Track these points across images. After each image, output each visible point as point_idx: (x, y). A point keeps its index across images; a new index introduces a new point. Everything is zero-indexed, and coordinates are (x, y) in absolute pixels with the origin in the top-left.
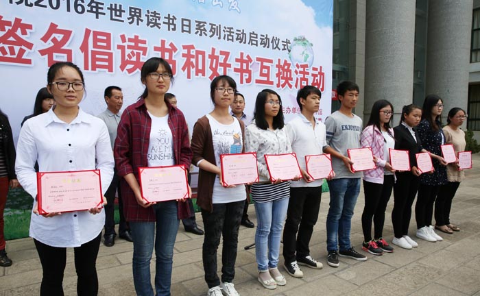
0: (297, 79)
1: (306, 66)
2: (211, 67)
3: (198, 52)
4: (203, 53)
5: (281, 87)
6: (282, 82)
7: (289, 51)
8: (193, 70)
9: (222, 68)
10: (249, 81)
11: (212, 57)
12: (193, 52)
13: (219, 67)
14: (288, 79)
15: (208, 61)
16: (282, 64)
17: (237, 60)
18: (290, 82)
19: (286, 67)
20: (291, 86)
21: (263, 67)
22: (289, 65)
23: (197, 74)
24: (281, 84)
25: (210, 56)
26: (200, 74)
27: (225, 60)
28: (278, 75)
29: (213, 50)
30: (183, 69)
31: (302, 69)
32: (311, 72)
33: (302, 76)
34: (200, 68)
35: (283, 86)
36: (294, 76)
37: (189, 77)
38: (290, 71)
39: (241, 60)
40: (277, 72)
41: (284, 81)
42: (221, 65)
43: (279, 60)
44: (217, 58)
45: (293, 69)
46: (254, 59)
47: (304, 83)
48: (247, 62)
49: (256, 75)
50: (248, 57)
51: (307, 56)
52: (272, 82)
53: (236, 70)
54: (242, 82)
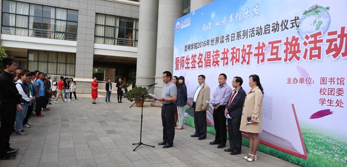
0: (306, 50)
1: (320, 34)
2: (242, 57)
3: (237, 50)
4: (239, 49)
5: (288, 60)
6: (290, 56)
7: (298, 26)
9: (248, 56)
10: (262, 61)
11: (244, 50)
12: (235, 51)
13: (246, 56)
14: (295, 54)
15: (241, 53)
16: (290, 41)
17: (256, 48)
18: (297, 54)
19: (294, 42)
20: (298, 58)
21: (273, 48)
22: (297, 39)
23: (236, 62)
24: (289, 58)
25: (242, 50)
27: (250, 50)
28: (285, 51)
29: (244, 46)
30: (231, 61)
31: (313, 39)
32: (325, 37)
33: (312, 45)
34: (237, 58)
35: (290, 60)
36: (303, 48)
37: (233, 65)
38: (298, 45)
39: (258, 48)
40: (285, 49)
41: (291, 55)
42: (247, 54)
43: (287, 38)
45: (301, 42)
46: (267, 44)
47: (315, 52)
48: (262, 48)
49: (268, 56)
50: (263, 44)
51: (321, 23)
52: (280, 59)
53: (255, 55)
54: (258, 63)
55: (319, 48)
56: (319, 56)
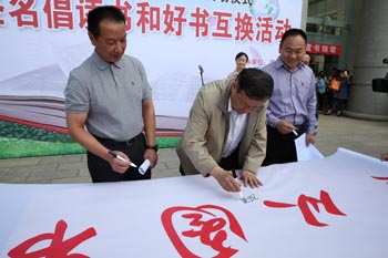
0: (259, 32)
1: (270, 19)
2: (166, 22)
3: (152, 9)
4: (158, 10)
5: (240, 39)
6: (242, 34)
7: (251, 5)
8: (148, 26)
9: (177, 23)
10: (205, 34)
11: (167, 12)
12: (147, 9)
13: (174, 22)
14: (248, 33)
15: (163, 17)
16: (242, 17)
17: (193, 15)
18: (250, 34)
19: (246, 21)
20: (251, 39)
21: (220, 21)
22: (250, 18)
23: (151, 29)
24: (240, 36)
25: (164, 12)
26: (155, 29)
27: (180, 15)
28: (237, 28)
29: (168, 6)
30: (138, 25)
31: (264, 22)
32: (275, 24)
33: (264, 29)
34: (155, 23)
35: (242, 38)
36: (255, 29)
37: (143, 31)
38: (251, 25)
39: (197, 15)
40: (236, 26)
42: (176, 19)
43: (239, 14)
44: (172, 13)
45: (254, 22)
46: (211, 13)
47: (267, 36)
48: (203, 17)
49: (213, 29)
50: (205, 11)
51: (272, 9)
52: (230, 36)
53: (191, 24)
54: (197, 35)
55: (270, 33)
56: (269, 40)
